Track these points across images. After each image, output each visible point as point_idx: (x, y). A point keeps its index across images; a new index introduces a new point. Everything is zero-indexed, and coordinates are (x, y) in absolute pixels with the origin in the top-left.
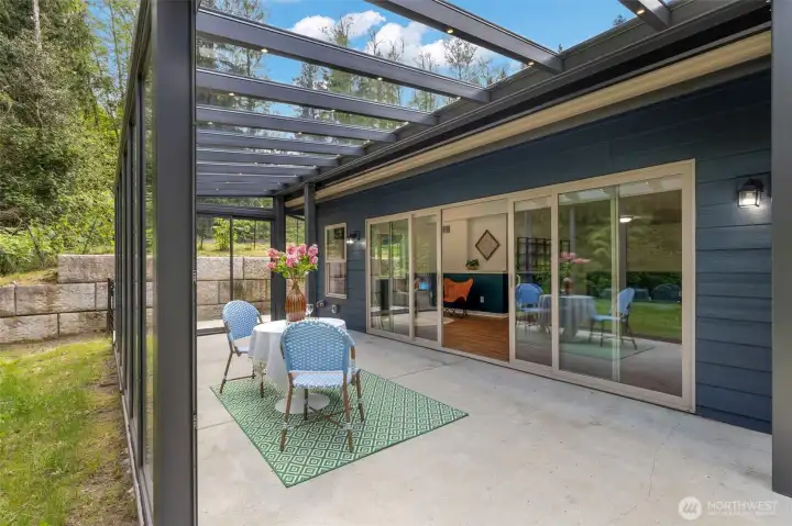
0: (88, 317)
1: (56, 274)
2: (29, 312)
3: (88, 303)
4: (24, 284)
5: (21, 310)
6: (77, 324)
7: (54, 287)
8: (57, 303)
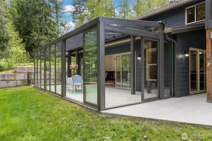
0: (23, 82)
1: (16, 71)
2: (10, 80)
3: (22, 78)
4: (9, 73)
5: (9, 80)
6: (21, 83)
7: (16, 74)
8: (16, 78)
